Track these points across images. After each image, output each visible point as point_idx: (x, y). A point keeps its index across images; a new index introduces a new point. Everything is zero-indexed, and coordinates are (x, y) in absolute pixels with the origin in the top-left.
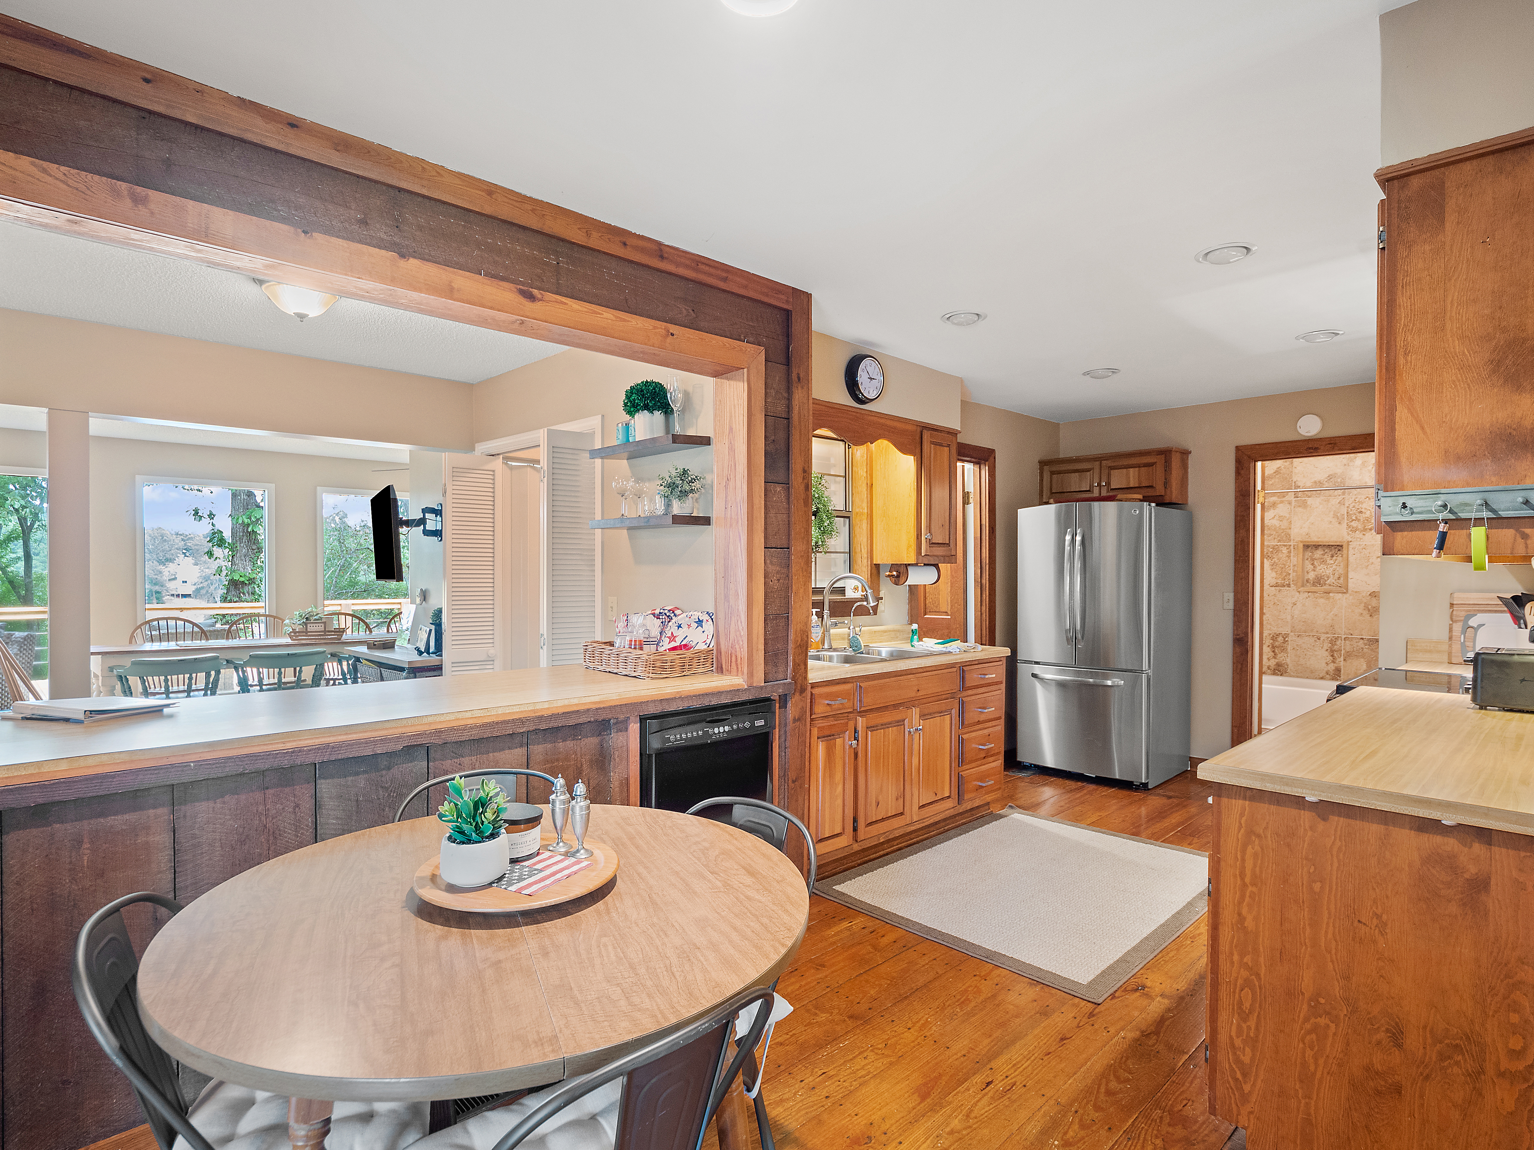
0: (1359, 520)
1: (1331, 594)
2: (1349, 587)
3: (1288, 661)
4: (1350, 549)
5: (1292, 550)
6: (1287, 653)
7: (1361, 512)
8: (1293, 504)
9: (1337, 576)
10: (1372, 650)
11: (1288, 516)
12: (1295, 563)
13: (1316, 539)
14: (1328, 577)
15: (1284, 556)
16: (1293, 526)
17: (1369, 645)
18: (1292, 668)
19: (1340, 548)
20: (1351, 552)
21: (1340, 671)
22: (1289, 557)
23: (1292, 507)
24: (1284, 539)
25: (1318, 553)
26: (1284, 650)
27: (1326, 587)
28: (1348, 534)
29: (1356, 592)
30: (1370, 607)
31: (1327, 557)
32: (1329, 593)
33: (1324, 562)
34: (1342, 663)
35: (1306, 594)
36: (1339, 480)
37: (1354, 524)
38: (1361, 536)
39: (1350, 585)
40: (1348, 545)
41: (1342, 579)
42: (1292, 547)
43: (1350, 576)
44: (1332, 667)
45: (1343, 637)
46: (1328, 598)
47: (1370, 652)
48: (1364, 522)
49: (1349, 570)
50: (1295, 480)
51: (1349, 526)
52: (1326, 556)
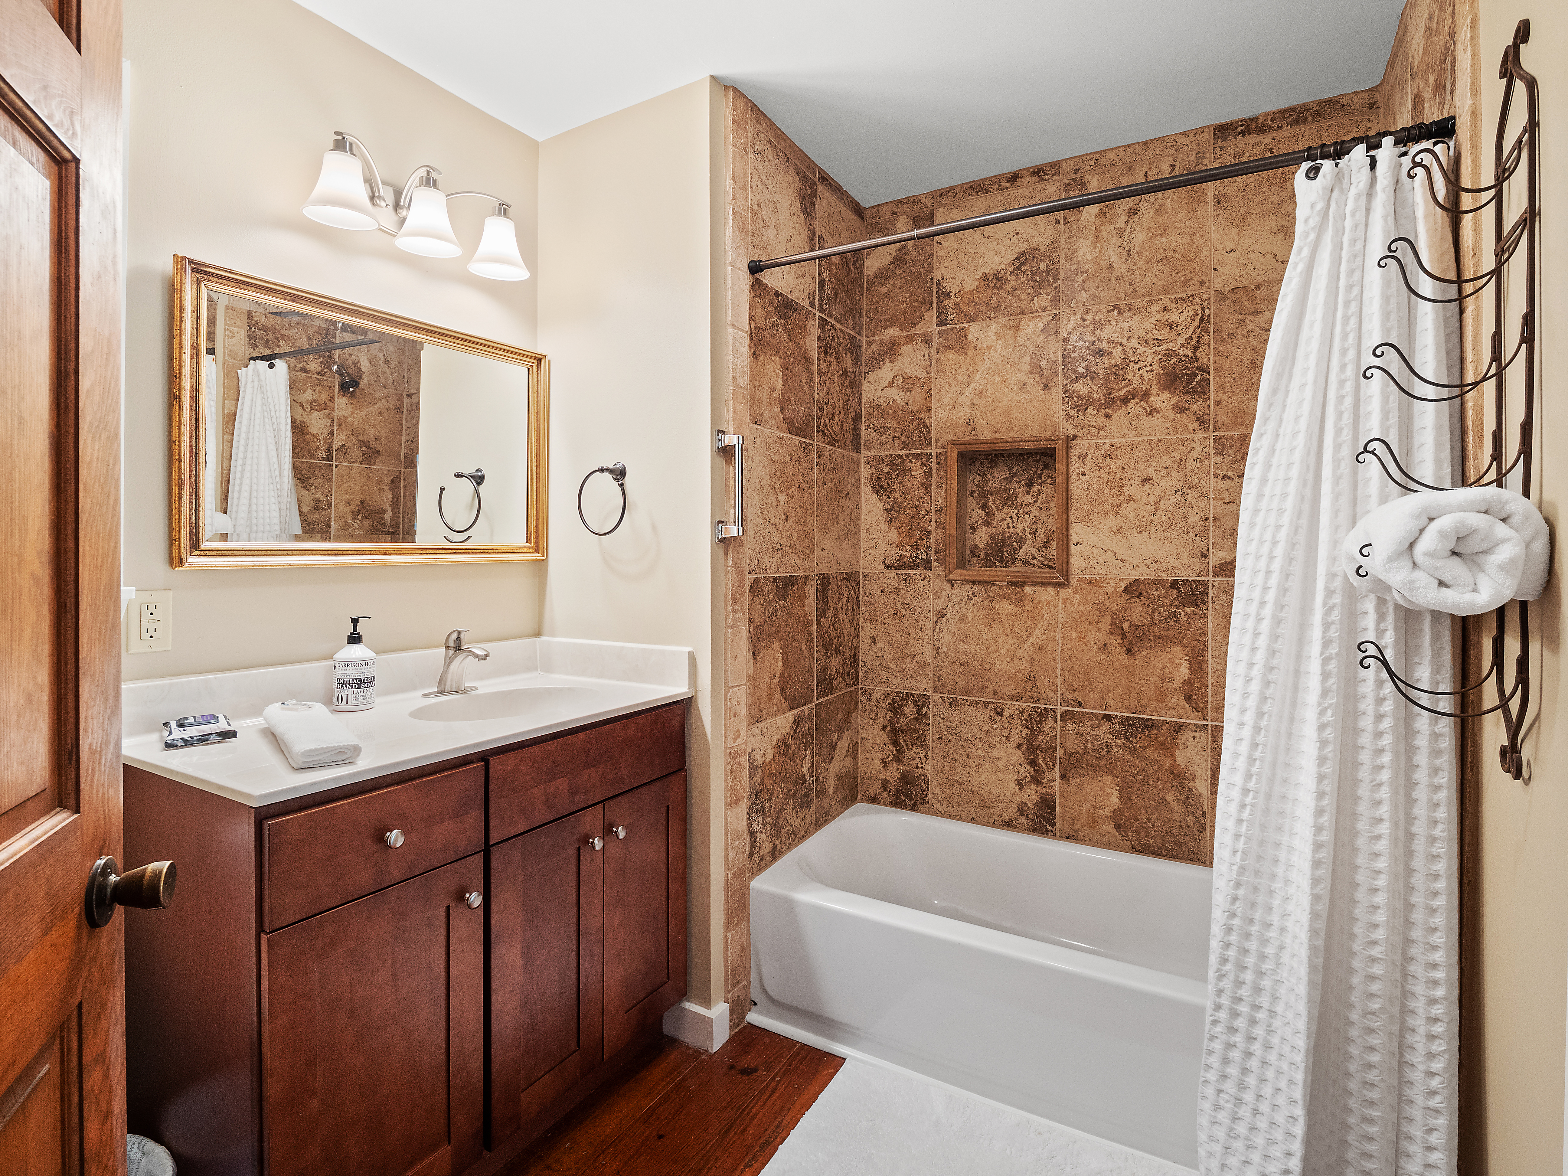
0: (1093, 376)
1: (1028, 589)
2: (1072, 571)
3: (929, 770)
4: (1074, 458)
5: (934, 466)
6: (926, 748)
7: (1101, 353)
8: (936, 341)
9: (1041, 537)
10: (1133, 751)
11: (923, 375)
12: (942, 502)
13: (988, 435)
14: (1021, 541)
15: (917, 484)
16: (935, 404)
17: (1126, 738)
18: (938, 791)
19: (1047, 460)
20: (1076, 466)
21: (1054, 808)
22: (927, 486)
23: (933, 351)
24: (916, 438)
25: (997, 478)
26: (919, 740)
27: (1017, 569)
28: (1068, 417)
29: (1090, 582)
30: (1126, 626)
31: (1018, 487)
32: (1022, 585)
33: (1010, 500)
34: (1057, 786)
35: (967, 589)
36: (1043, 266)
37: (1081, 387)
38: (1100, 420)
39: (1076, 562)
40: (1069, 447)
41: (1054, 545)
42: (933, 460)
43: (1074, 538)
44: (1031, 795)
45: (1060, 709)
46: (1020, 600)
47: (1127, 756)
48: (1107, 380)
49: (1072, 518)
50: (937, 276)
51: (1069, 394)
52: (1014, 485)
